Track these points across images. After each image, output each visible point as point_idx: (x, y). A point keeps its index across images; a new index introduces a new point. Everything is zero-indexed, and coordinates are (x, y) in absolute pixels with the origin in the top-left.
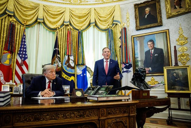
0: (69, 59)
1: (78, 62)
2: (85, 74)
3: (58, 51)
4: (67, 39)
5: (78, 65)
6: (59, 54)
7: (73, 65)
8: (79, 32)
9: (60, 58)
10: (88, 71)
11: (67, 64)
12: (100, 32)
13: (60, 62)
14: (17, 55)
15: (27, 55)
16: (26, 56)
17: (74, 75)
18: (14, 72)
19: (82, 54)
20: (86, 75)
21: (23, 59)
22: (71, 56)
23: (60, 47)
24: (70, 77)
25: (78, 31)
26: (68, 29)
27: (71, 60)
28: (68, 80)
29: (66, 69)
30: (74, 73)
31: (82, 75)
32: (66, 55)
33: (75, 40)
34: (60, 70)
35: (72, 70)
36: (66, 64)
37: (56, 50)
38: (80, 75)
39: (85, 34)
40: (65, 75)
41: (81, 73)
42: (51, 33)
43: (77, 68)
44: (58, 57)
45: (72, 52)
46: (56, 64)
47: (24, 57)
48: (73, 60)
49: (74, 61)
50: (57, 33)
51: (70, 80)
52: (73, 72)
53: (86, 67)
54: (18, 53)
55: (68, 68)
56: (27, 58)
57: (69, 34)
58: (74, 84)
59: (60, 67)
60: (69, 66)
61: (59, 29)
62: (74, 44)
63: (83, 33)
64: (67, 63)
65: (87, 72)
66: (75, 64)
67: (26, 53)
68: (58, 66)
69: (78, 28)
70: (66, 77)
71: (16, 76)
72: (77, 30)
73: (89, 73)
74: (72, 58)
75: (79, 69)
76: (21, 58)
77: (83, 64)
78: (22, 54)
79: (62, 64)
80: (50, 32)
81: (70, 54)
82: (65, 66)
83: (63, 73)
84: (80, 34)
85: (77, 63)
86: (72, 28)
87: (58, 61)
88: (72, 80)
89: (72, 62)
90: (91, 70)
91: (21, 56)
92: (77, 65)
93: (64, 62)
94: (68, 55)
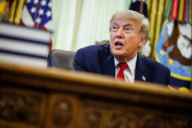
0: (176, 33)
7: (186, 52)
11: (170, 49)
14: (23, 8)
15: (50, 10)
16: (48, 14)
21: (39, 20)
22: (184, 23)
27: (185, 37)
30: (189, 79)
32: (166, 21)
35: (185, 68)
36: (165, 48)
37: (138, 3)
45: (187, 13)
47: (41, 17)
48: (190, 36)
52: (186, 75)
55: (171, 61)
56: (50, 18)
60: (176, 55)
64: (169, 45)
67: (50, 5)
76: (34, 16)
78: (39, 6)
79: (152, 46)
81: (180, 18)
82: (162, 53)
89: (187, 42)
91: (33, 10)
93: (159, 40)
94: (173, 20)
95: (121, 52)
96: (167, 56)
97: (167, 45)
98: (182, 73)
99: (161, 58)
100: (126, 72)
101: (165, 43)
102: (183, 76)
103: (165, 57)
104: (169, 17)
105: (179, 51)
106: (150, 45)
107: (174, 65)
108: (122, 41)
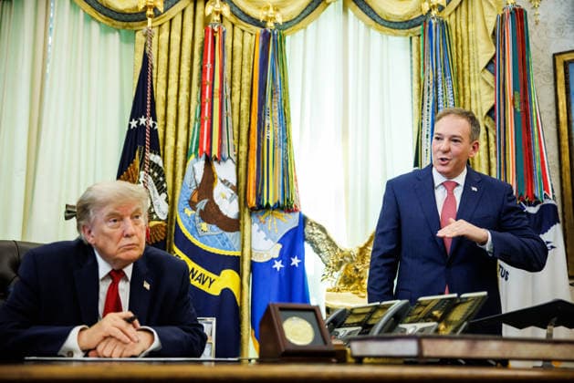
0: (210, 177)
1: (259, 196)
2: (295, 261)
3: (154, 132)
4: (203, 70)
5: (261, 208)
6: (156, 148)
7: (230, 208)
8: (266, 37)
9: (161, 172)
10: (312, 243)
11: (202, 205)
12: (377, 36)
13: (161, 190)
17: (235, 264)
19: (279, 152)
20: (302, 264)
22: (220, 159)
23: (160, 111)
24: (213, 276)
25: (259, 30)
26: (207, 20)
27: (224, 182)
28: (204, 288)
29: (195, 230)
30: (237, 253)
31: (278, 265)
32: (192, 158)
33: (245, 72)
34: (160, 237)
35: (229, 235)
36: (192, 205)
37: (141, 128)
38: (272, 261)
39: (295, 46)
41: (277, 256)
42: (114, 39)
43: (255, 227)
44: (153, 165)
45: (225, 142)
48: (233, 181)
49: (236, 189)
50: (148, 36)
51: (215, 290)
52: (230, 249)
53: (303, 220)
55: (204, 226)
57: (211, 43)
58: (237, 310)
59: (164, 218)
60: (211, 214)
61: (157, 14)
62: (240, 99)
63: (288, 38)
64: (200, 199)
65: (307, 246)
66: (243, 203)
68: (150, 214)
69: (260, 15)
70: (193, 273)
72: (256, 22)
73: (318, 251)
74: (225, 171)
75: (263, 234)
77: (286, 207)
79: (171, 203)
80: (106, 30)
81: (215, 152)
82: (189, 212)
83: (177, 251)
84: (271, 44)
85: (252, 202)
86: (226, 10)
87: (153, 188)
88: (226, 292)
89: (229, 192)
90: (328, 238)
92: (252, 211)
93: (182, 191)
94: (204, 156)
96: (197, 218)
97: (195, 199)
99: (188, 222)
101: (193, 195)
102: (226, 249)
103: (194, 221)
104: (196, 150)
105: (217, 207)
106: (167, 200)
107: (209, 233)
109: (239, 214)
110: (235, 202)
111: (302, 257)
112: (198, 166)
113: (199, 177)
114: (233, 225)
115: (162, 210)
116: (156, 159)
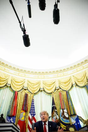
1: (71, 114)
2: (78, 123)
3: (55, 107)
4: (60, 98)
5: (71, 116)
6: (56, 109)
8: (67, 92)
9: (57, 112)
10: (80, 120)
11: (63, 116)
13: (57, 115)
16: (35, 113)
18: (27, 126)
19: (72, 107)
20: (80, 123)
21: (33, 115)
22: (64, 109)
23: (56, 104)
25: (66, 92)
26: (59, 92)
27: (66, 112)
29: (63, 120)
30: (70, 123)
31: (76, 124)
33: (65, 97)
34: (58, 122)
35: (68, 120)
36: (62, 116)
37: (53, 106)
38: (75, 124)
40: (63, 126)
41: (75, 122)
44: (56, 111)
46: (55, 117)
47: (33, 114)
48: (67, 112)
49: (67, 113)
50: (53, 95)
53: (78, 116)
54: (29, 112)
55: (64, 119)
56: (35, 114)
57: (60, 94)
60: (65, 117)
61: (53, 92)
62: (65, 101)
63: (70, 92)
67: (35, 111)
68: (56, 118)
69: (65, 90)
70: (64, 127)
71: (28, 129)
72: (65, 91)
73: (81, 121)
75: (72, 119)
76: (31, 115)
77: (75, 114)
79: (59, 116)
80: (48, 95)
81: (63, 108)
82: (62, 117)
83: (61, 124)
84: (67, 93)
85: (70, 115)
86: (61, 90)
87: (56, 115)
89: (66, 114)
90: (82, 119)
91: (31, 113)
95: (44, 120)
98: (67, 122)
100: (46, 126)
104: (61, 108)
108: (44, 118)
109: (69, 117)
110: (68, 115)
111: (79, 122)
112: (62, 110)
113: (62, 112)
114: (68, 119)
115: (58, 118)
116: (56, 110)
